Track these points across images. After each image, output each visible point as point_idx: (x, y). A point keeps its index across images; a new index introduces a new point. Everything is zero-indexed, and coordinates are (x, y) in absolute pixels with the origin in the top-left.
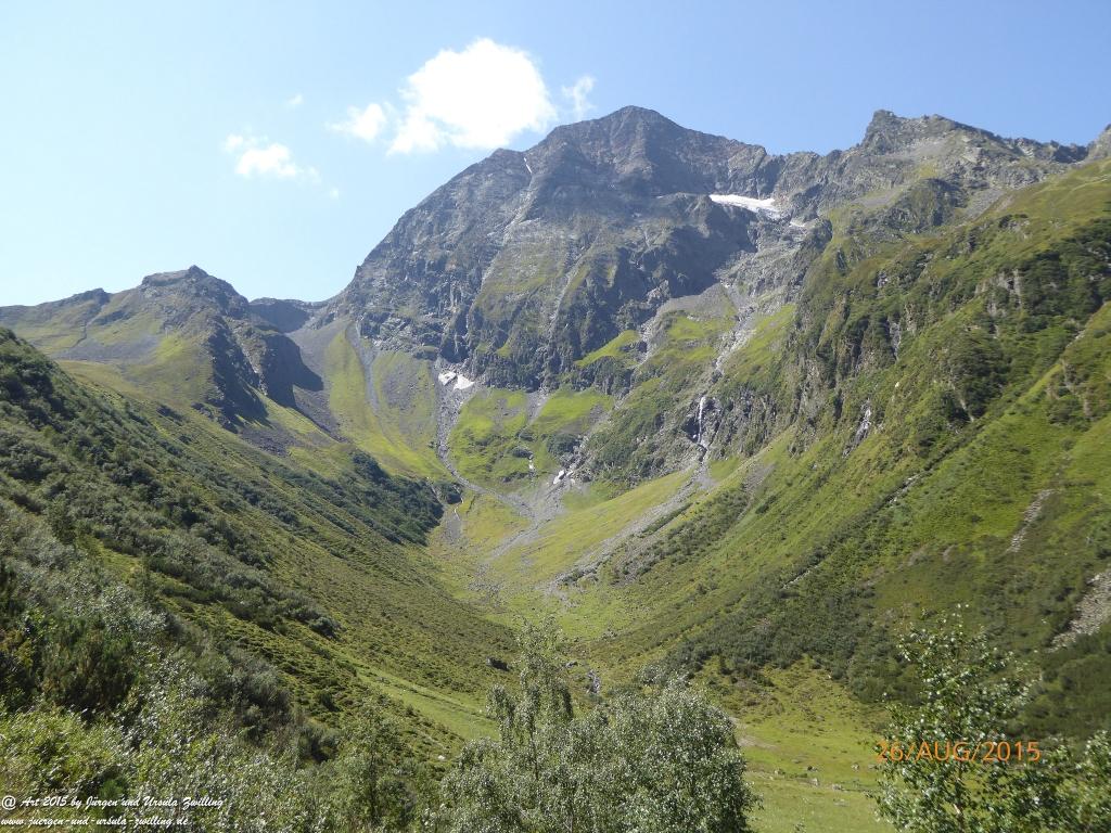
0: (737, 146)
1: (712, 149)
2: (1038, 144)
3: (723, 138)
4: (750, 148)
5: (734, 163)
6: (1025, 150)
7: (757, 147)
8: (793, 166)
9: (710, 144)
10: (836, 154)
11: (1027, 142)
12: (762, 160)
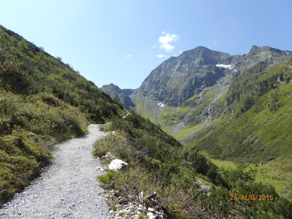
0: (223, 54)
1: (218, 54)
2: (290, 51)
3: (220, 52)
4: (226, 54)
5: (222, 57)
6: (287, 53)
7: (228, 54)
8: (235, 58)
9: (217, 53)
10: (244, 55)
11: (288, 51)
12: (228, 56)
